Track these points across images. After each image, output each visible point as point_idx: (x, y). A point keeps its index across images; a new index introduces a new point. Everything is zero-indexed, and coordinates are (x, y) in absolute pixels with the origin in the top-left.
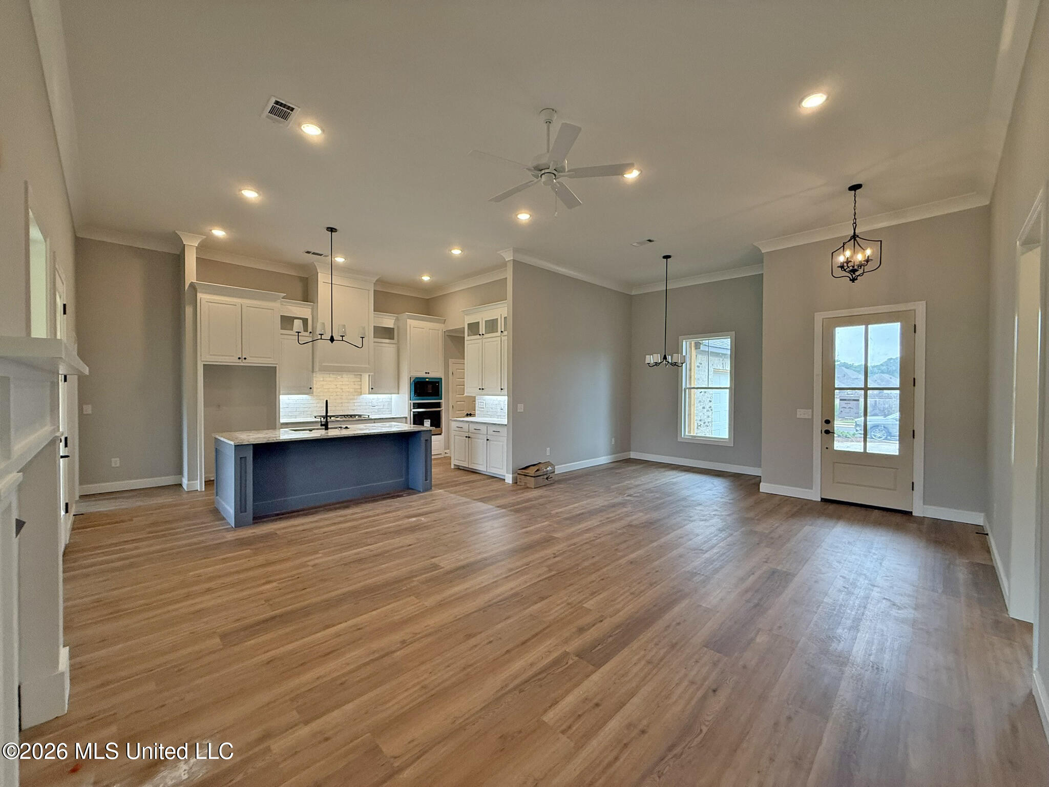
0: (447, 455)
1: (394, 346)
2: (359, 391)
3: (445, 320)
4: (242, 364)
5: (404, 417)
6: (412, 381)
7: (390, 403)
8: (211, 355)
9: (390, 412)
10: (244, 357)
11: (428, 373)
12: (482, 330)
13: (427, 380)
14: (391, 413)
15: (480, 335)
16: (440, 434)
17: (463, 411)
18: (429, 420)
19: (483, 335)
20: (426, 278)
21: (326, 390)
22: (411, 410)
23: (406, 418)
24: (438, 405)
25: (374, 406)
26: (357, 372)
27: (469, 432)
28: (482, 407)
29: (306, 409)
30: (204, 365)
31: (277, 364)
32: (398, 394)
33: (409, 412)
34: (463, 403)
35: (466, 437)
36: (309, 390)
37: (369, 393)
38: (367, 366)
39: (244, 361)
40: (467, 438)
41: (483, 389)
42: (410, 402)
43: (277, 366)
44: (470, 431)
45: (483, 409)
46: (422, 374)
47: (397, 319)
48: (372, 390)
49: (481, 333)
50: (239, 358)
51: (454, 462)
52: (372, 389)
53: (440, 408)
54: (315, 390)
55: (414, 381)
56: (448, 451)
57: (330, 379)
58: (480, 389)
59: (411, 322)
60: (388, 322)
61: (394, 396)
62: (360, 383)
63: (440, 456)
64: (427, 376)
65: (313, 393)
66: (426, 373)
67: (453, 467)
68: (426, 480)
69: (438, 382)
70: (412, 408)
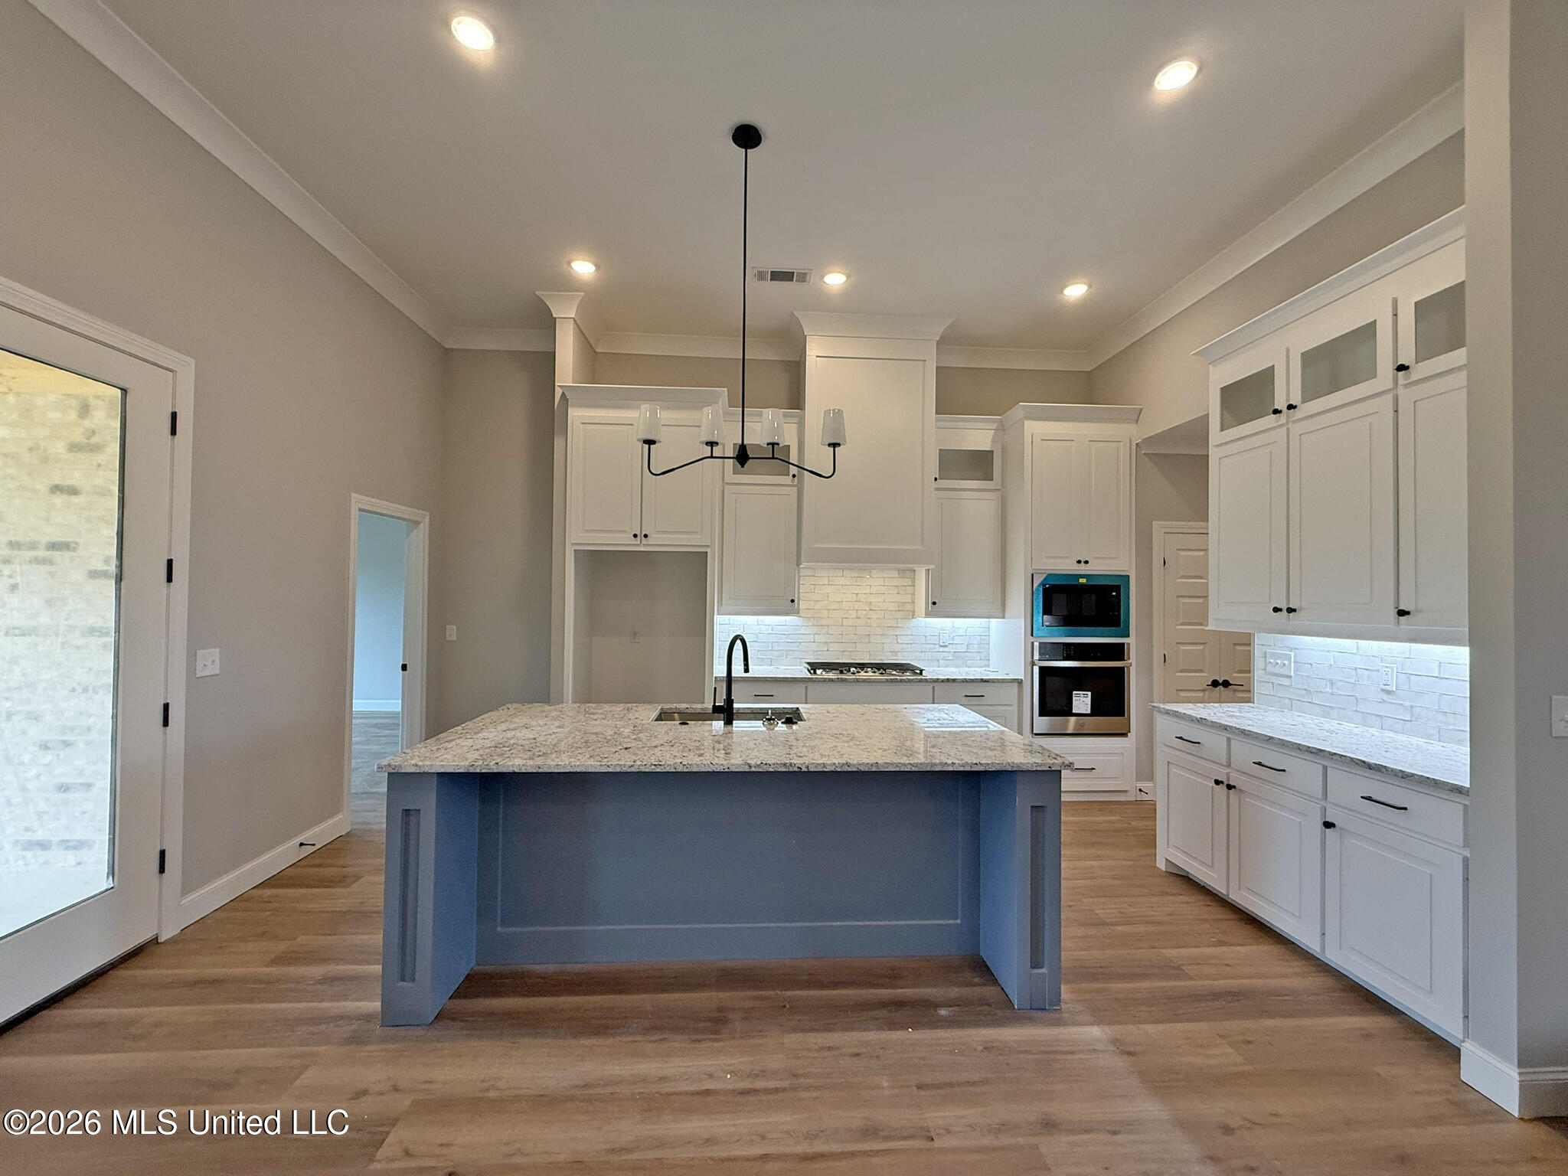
0: (1145, 797)
1: (993, 495)
2: (909, 607)
3: (1141, 410)
4: (642, 549)
5: (1014, 680)
6: (1035, 586)
7: (984, 642)
8: (587, 531)
9: (986, 662)
10: (643, 533)
11: (1086, 562)
12: (1287, 388)
13: (1083, 581)
14: (988, 666)
15: (1276, 412)
16: (1124, 735)
17: (1201, 671)
18: (1089, 693)
19: (1291, 407)
20: (1075, 291)
21: (835, 606)
22: (1033, 664)
23: (1020, 682)
24: (1117, 652)
25: (946, 646)
26: (899, 561)
27: (1229, 765)
28: (1283, 671)
29: (793, 647)
30: (575, 550)
31: (708, 546)
32: (1004, 618)
33: (1030, 668)
34: (1201, 647)
35: (1217, 782)
36: (791, 606)
37: (928, 615)
38: (920, 548)
39: (644, 541)
40: (1222, 788)
41: (1290, 610)
42: (1031, 639)
43: (709, 550)
44: (1233, 765)
45: (1287, 682)
46: (1066, 566)
47: (1001, 429)
48: (935, 607)
49: (1280, 403)
50: (635, 536)
51: (1168, 852)
52: (934, 603)
53: (1123, 660)
54: (803, 605)
55: (1043, 584)
56: (1150, 784)
57: (843, 581)
58: (1276, 610)
59: (1036, 429)
60: (977, 436)
61: (994, 622)
62: (909, 590)
63: (1122, 798)
64: (1082, 569)
65: (798, 613)
66: (1079, 562)
67: (1161, 865)
68: (1036, 964)
69: (1117, 588)
70: (1036, 656)
